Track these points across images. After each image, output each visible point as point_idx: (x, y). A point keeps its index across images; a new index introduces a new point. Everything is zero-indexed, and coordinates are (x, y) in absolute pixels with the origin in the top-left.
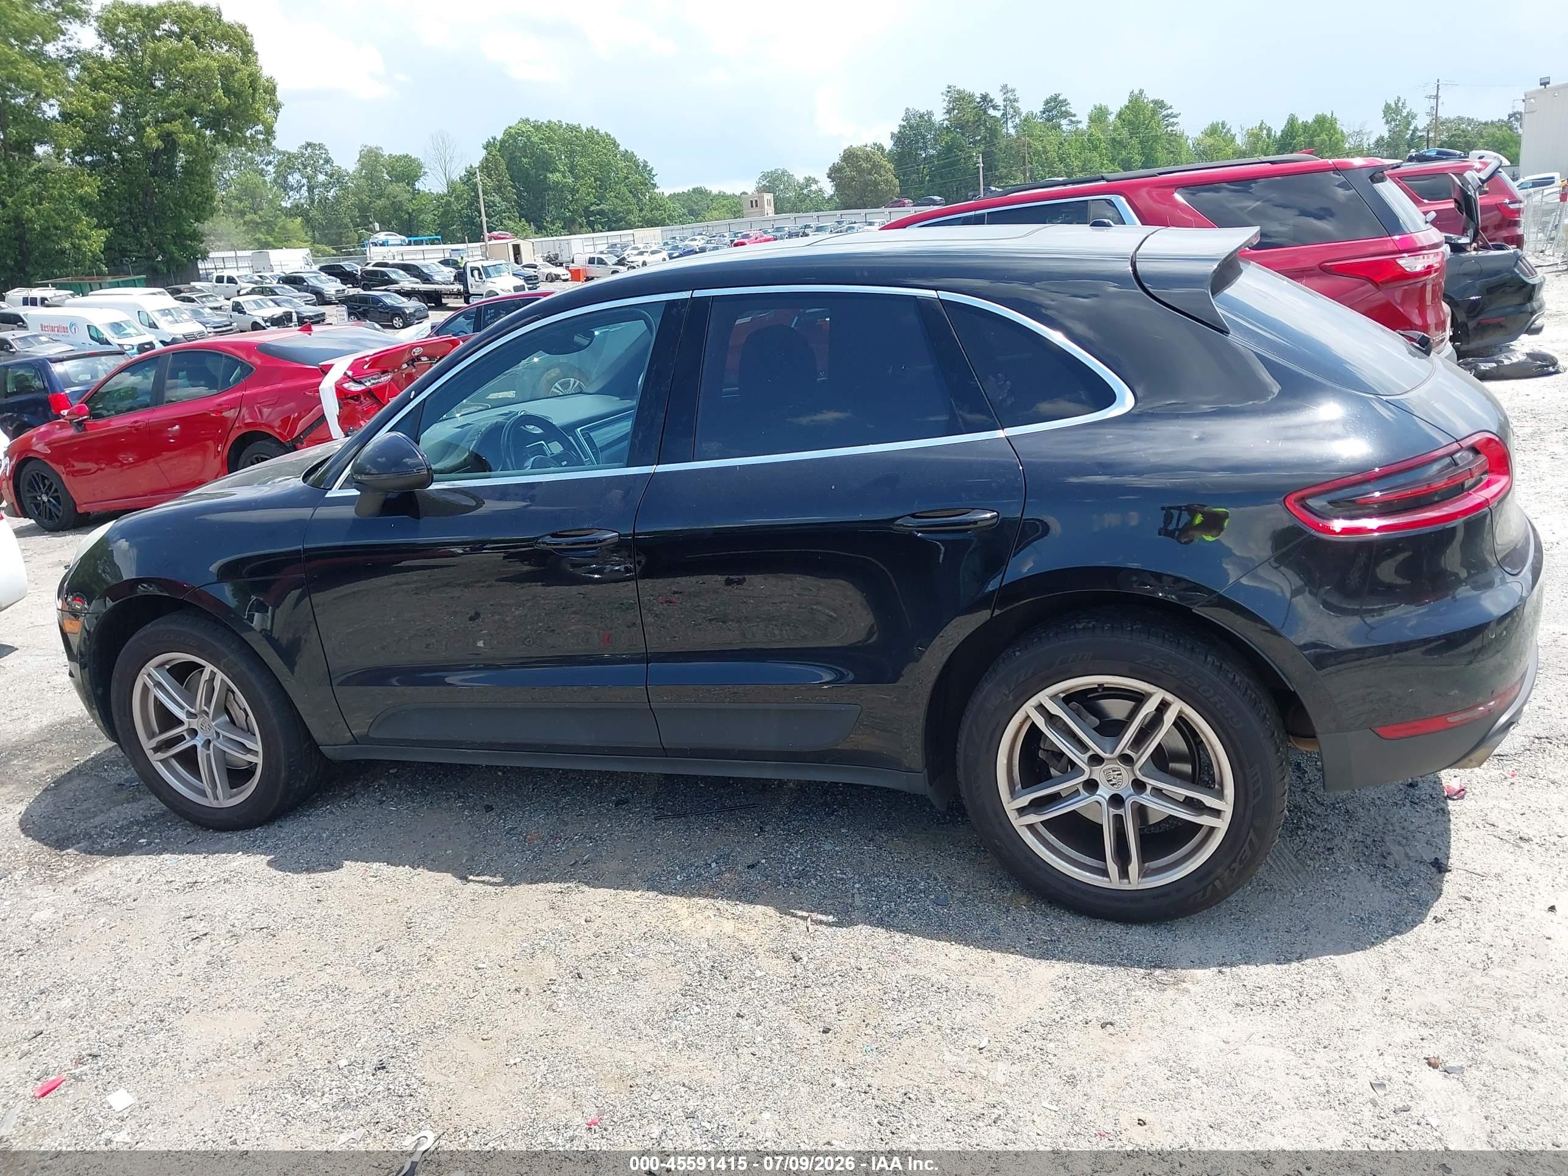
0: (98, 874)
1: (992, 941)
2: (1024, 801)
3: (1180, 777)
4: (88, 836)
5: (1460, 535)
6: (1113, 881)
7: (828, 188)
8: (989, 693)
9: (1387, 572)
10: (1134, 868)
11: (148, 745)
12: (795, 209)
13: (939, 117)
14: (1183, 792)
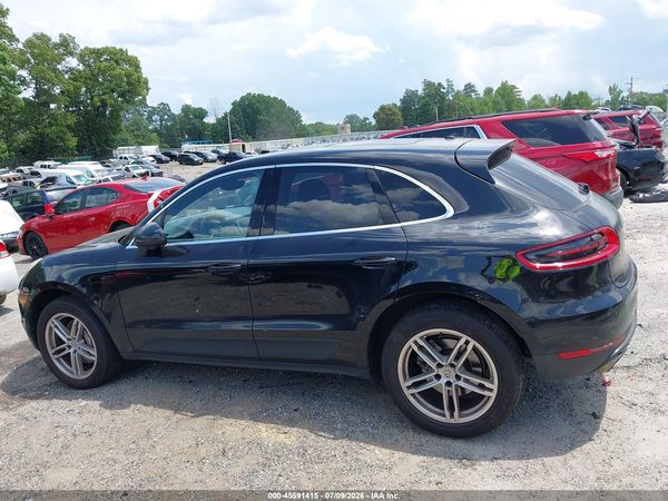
0: (25, 407)
1: (395, 446)
2: (409, 383)
3: (476, 374)
4: (25, 390)
5: (596, 269)
6: (447, 419)
7: (374, 122)
8: (394, 336)
9: (563, 286)
10: (456, 413)
11: (51, 352)
12: (359, 131)
13: (420, 92)
14: (477, 381)
